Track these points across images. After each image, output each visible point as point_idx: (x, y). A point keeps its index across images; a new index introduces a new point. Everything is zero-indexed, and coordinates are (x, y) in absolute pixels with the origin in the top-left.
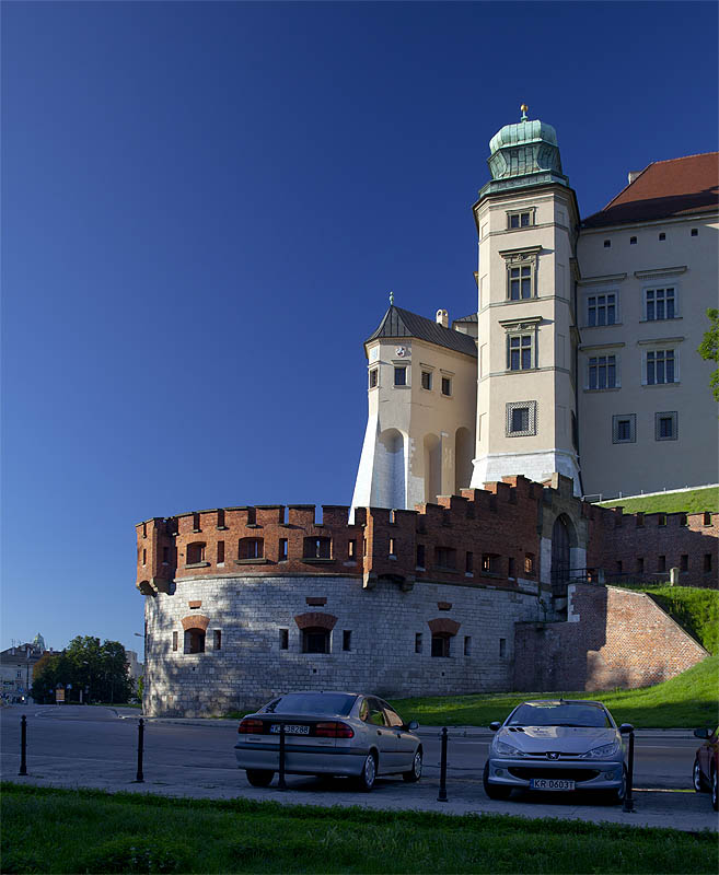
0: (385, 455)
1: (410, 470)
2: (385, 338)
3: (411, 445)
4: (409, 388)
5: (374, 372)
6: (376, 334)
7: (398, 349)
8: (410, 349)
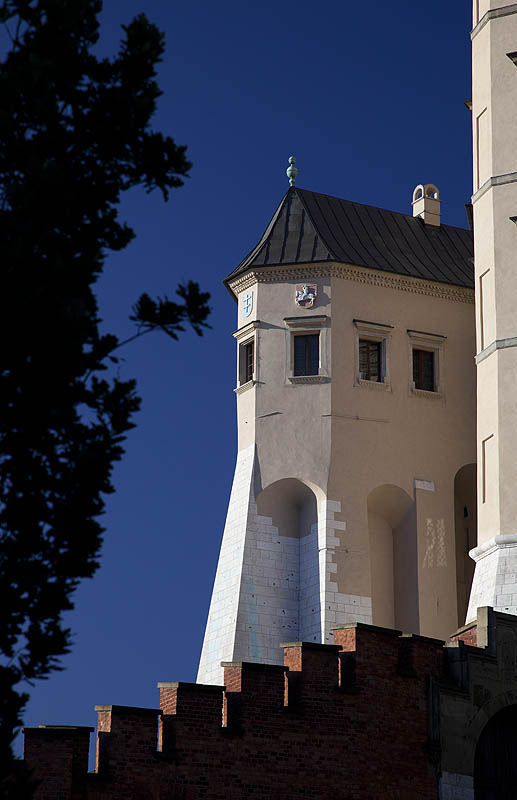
0: (273, 545)
1: (331, 578)
2: (269, 266)
3: (334, 516)
4: (326, 380)
5: (249, 347)
6: (249, 261)
7: (299, 291)
8: (327, 290)
